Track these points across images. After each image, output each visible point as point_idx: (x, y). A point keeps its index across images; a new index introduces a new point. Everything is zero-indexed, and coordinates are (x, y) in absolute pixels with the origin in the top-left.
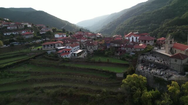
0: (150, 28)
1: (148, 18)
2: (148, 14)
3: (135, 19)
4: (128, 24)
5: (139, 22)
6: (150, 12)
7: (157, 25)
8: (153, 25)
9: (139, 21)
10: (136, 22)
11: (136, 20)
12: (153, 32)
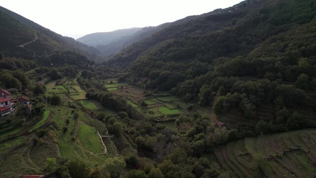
0: (190, 70)
1: (191, 47)
2: (194, 38)
3: (169, 46)
4: (155, 55)
5: (176, 53)
6: (199, 35)
7: (204, 64)
8: (197, 64)
9: (175, 51)
10: (170, 52)
11: (172, 49)
12: (193, 81)
